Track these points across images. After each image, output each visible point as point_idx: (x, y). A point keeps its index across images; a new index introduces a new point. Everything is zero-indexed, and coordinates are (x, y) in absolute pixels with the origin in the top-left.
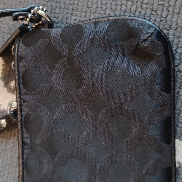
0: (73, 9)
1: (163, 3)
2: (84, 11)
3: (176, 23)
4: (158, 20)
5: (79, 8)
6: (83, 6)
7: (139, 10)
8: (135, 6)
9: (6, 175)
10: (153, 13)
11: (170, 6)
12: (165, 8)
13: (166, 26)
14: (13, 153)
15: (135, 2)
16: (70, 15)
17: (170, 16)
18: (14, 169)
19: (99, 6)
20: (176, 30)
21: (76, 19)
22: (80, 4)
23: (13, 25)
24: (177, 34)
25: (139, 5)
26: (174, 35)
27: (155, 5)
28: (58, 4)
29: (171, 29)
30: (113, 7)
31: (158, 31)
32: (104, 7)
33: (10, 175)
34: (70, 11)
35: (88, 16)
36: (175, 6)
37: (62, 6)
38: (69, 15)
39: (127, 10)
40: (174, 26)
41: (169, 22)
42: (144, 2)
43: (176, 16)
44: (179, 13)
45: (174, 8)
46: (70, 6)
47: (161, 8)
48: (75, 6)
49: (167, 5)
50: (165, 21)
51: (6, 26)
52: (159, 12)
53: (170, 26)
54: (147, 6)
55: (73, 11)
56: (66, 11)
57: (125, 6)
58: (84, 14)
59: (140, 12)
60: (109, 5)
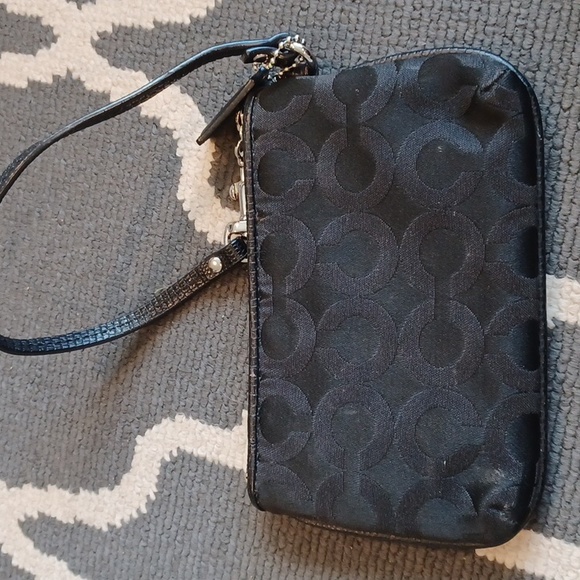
0: (353, 39)
1: (524, 22)
2: (374, 42)
3: (548, 59)
4: (516, 54)
5: (365, 36)
6: (373, 33)
7: (480, 36)
8: (473, 31)
9: (218, 372)
10: (506, 41)
11: (537, 28)
12: (528, 32)
13: (531, 65)
14: (232, 327)
15: (473, 23)
16: (348, 52)
17: (537, 46)
18: (234, 358)
19: (404, 32)
20: (548, 71)
21: (360, 58)
22: (369, 30)
23: (235, 74)
24: (550, 78)
25: (480, 27)
26: (545, 81)
27: (511, 26)
28: (325, 31)
29: (539, 70)
30: (432, 33)
31: (512, 72)
32: (414, 34)
33: (226, 372)
34: (348, 44)
35: (383, 52)
36: (546, 27)
37: (334, 34)
38: (346, 51)
39: (458, 37)
40: (545, 65)
41: (535, 58)
42: (489, 23)
43: (548, 46)
44: (554, 40)
45: (545, 32)
46: (348, 34)
47: (520, 31)
48: (359, 33)
49: (531, 25)
50: (528, 56)
51: (221, 76)
52: (516, 39)
53: (538, 65)
54: (496, 29)
55: (354, 44)
56: (341, 44)
57: (453, 31)
58: (376, 48)
59: (482, 41)
60: (423, 30)
